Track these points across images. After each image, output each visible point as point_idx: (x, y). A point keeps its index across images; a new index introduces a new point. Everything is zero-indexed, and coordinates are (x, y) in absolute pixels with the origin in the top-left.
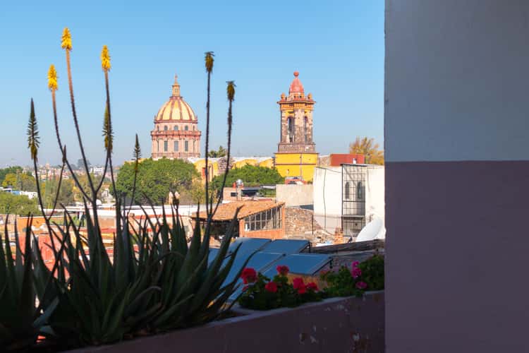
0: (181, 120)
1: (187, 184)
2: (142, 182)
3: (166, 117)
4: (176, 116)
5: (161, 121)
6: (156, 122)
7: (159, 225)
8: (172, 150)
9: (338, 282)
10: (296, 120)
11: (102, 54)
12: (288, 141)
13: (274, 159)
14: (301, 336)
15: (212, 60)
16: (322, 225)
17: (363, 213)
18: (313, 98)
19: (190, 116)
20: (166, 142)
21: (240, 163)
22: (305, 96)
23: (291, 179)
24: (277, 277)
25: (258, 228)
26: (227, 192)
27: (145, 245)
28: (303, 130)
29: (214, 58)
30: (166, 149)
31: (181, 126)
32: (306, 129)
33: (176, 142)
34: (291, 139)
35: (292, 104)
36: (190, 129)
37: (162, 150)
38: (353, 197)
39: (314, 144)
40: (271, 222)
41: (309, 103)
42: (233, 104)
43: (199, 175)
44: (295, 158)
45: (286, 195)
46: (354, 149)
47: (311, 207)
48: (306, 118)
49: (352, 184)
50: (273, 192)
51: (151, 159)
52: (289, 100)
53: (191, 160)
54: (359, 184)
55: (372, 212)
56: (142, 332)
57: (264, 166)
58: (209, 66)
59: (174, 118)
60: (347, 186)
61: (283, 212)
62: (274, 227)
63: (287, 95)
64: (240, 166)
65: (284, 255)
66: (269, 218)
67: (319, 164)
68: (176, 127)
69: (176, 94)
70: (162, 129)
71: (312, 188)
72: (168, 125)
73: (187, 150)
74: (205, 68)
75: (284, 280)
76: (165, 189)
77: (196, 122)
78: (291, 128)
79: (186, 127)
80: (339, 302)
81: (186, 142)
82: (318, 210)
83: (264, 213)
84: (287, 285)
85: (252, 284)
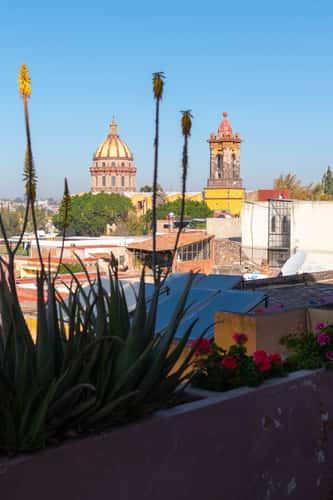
0: (118, 158)
1: (124, 217)
2: (82, 214)
3: (104, 154)
4: (113, 154)
5: (99, 158)
6: (95, 159)
7: (94, 294)
8: (110, 185)
9: (301, 348)
10: (225, 158)
11: (20, 76)
12: (217, 177)
13: (204, 194)
14: (263, 421)
15: (162, 83)
16: (249, 256)
17: (288, 245)
18: (241, 137)
19: (126, 154)
20: (104, 178)
21: (172, 197)
22: (233, 136)
23: (219, 212)
24: (233, 347)
25: (190, 258)
26: (160, 224)
27: (76, 319)
28: (230, 167)
29: (164, 80)
30: (104, 184)
31: (118, 163)
32: (234, 166)
33: (114, 178)
34: (219, 175)
35: (221, 142)
36: (126, 165)
37: (100, 185)
38: (278, 230)
39: (241, 180)
40: (202, 253)
41: (237, 142)
42: (188, 139)
43: (134, 208)
44: (223, 193)
45: (215, 228)
46: (278, 185)
47: (239, 239)
48: (233, 156)
49: (278, 218)
50: (203, 225)
51: (90, 194)
52: (218, 138)
53: (127, 194)
54: (285, 218)
55: (297, 244)
56: (72, 433)
57: (194, 200)
58: (158, 92)
59: (111, 155)
60: (274, 219)
61: (213, 243)
62: (205, 258)
63: (216, 134)
64: (172, 200)
65: (220, 291)
66: (200, 249)
67: (246, 199)
68: (113, 164)
69: (114, 133)
70: (100, 165)
71: (240, 221)
72: (106, 162)
73: (123, 184)
74: (152, 94)
75: (242, 351)
76: (103, 221)
77: (132, 159)
78: (220, 165)
79: (123, 164)
80: (307, 378)
81: (123, 178)
82: (246, 242)
83: (195, 245)
84: (246, 357)
85: (205, 357)
